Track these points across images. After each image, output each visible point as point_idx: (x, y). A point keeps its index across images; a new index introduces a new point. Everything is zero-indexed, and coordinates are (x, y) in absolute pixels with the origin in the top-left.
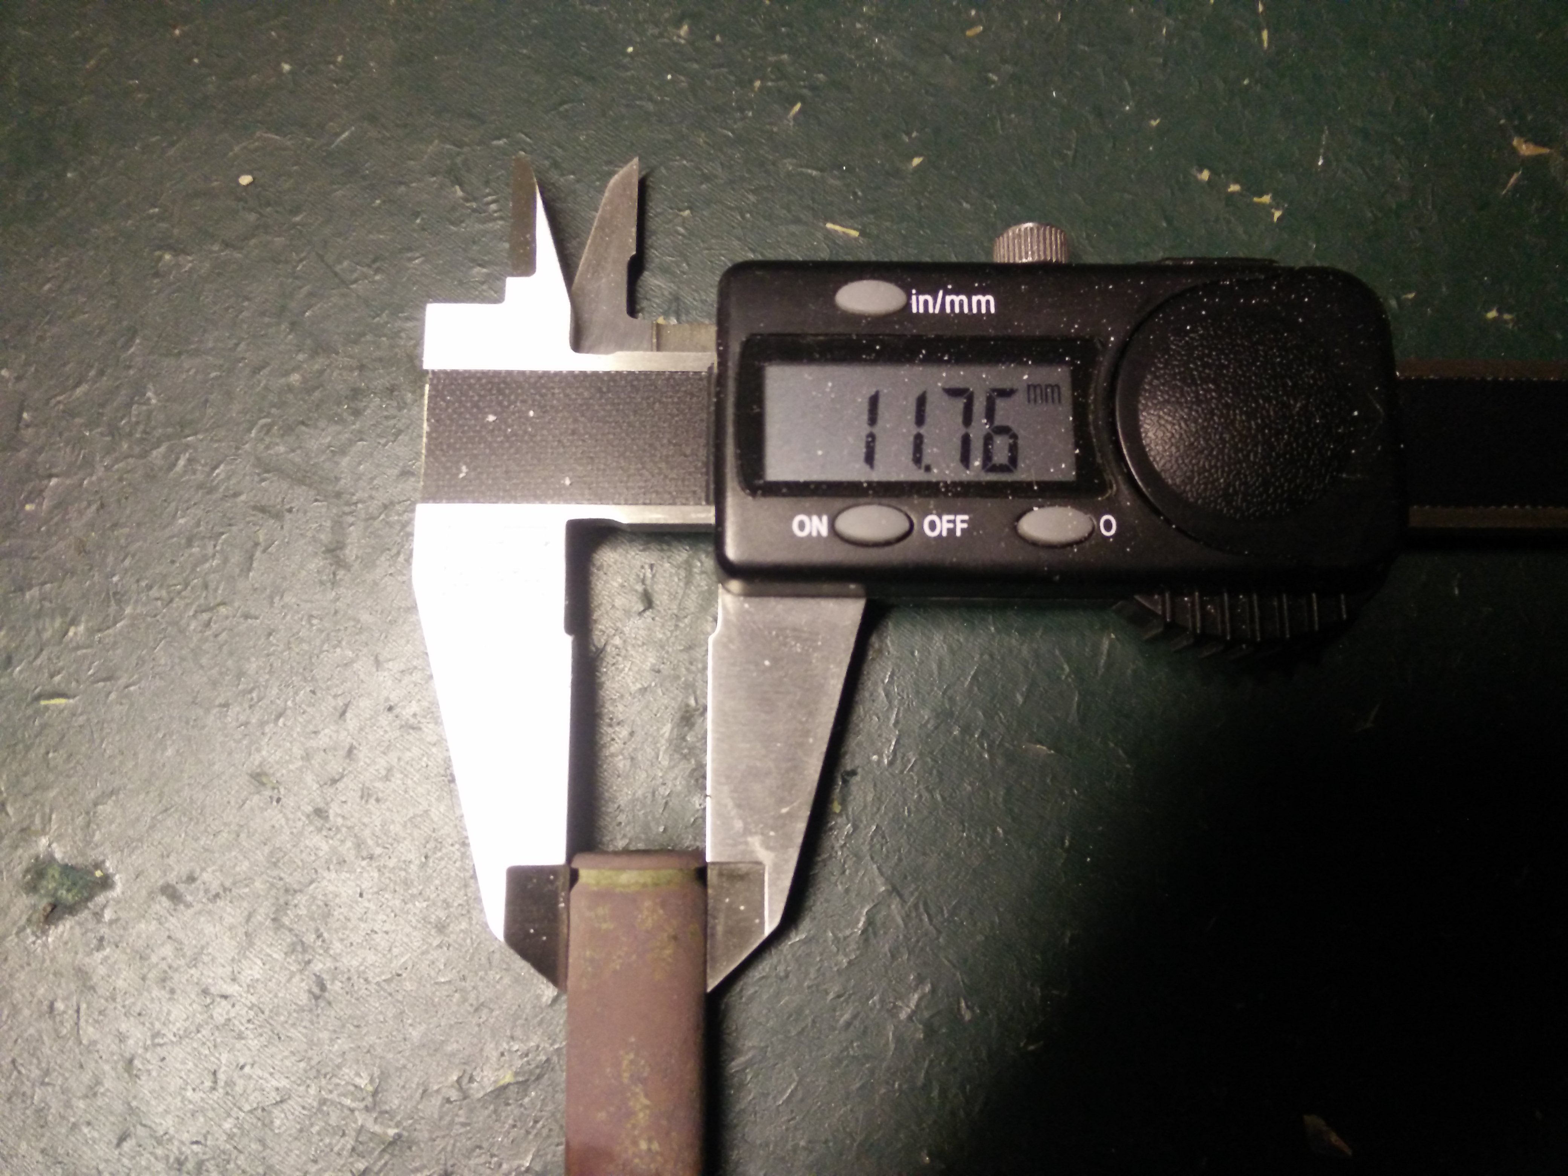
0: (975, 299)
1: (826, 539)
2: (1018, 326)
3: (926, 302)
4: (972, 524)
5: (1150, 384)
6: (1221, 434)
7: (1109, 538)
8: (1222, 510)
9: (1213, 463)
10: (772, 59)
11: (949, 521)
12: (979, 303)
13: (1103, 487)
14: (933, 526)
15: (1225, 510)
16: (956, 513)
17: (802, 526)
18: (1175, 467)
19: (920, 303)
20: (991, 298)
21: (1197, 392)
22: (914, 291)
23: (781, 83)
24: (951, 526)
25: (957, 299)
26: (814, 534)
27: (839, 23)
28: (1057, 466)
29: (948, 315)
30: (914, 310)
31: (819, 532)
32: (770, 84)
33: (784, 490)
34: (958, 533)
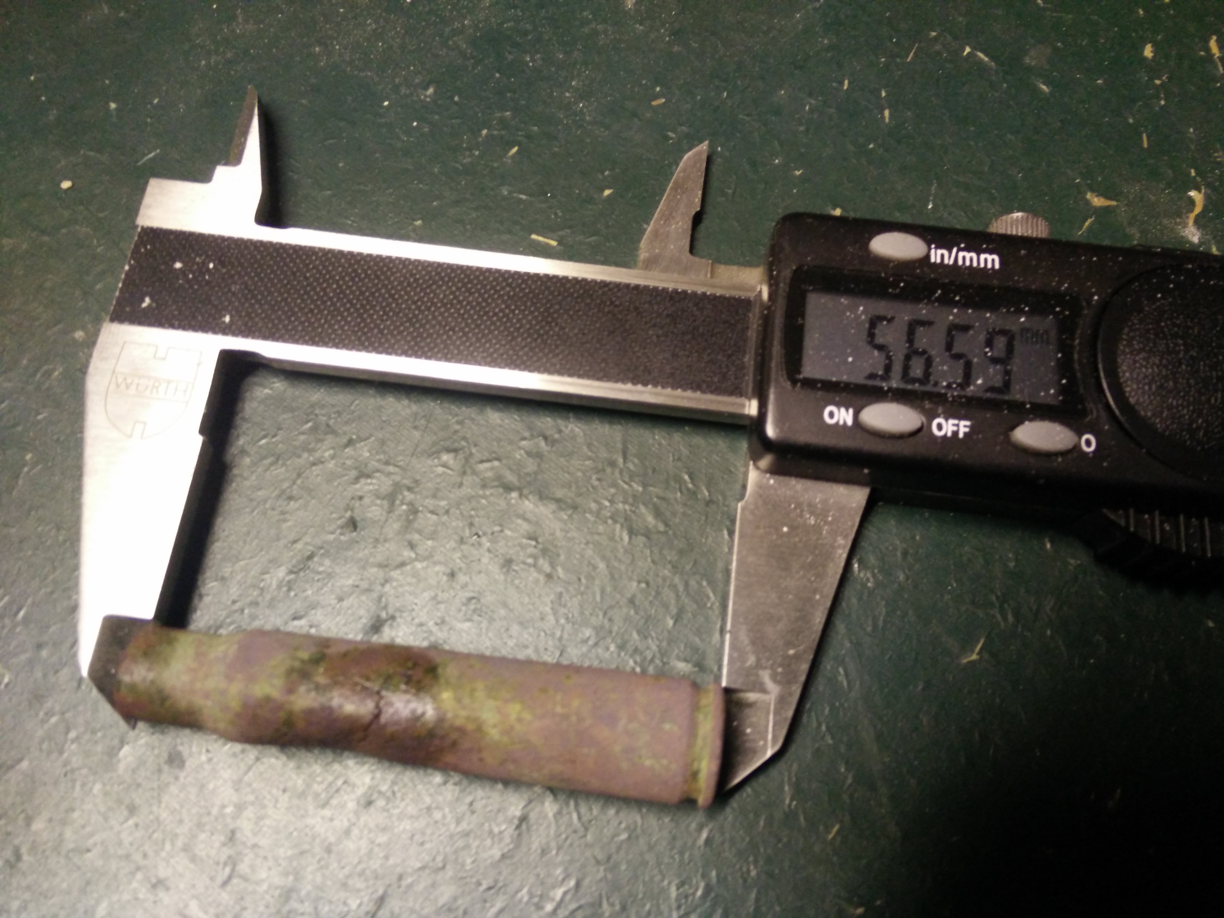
0: (983, 257)
1: (850, 428)
2: (1017, 280)
3: (942, 256)
4: (973, 428)
5: (1128, 334)
6: (1188, 380)
7: (1088, 453)
8: (1185, 441)
9: (1180, 402)
10: (498, 115)
11: (954, 425)
12: (986, 260)
13: (1084, 413)
14: (940, 427)
15: (1188, 443)
16: (960, 418)
17: (831, 415)
18: (1147, 401)
19: (937, 255)
20: (996, 258)
21: (1167, 344)
22: (933, 246)
23: (503, 132)
24: (955, 428)
25: (968, 255)
26: (841, 422)
27: (552, 92)
28: (1047, 391)
29: (960, 267)
30: (933, 260)
31: (845, 423)
32: (495, 132)
33: (819, 385)
34: (961, 435)
